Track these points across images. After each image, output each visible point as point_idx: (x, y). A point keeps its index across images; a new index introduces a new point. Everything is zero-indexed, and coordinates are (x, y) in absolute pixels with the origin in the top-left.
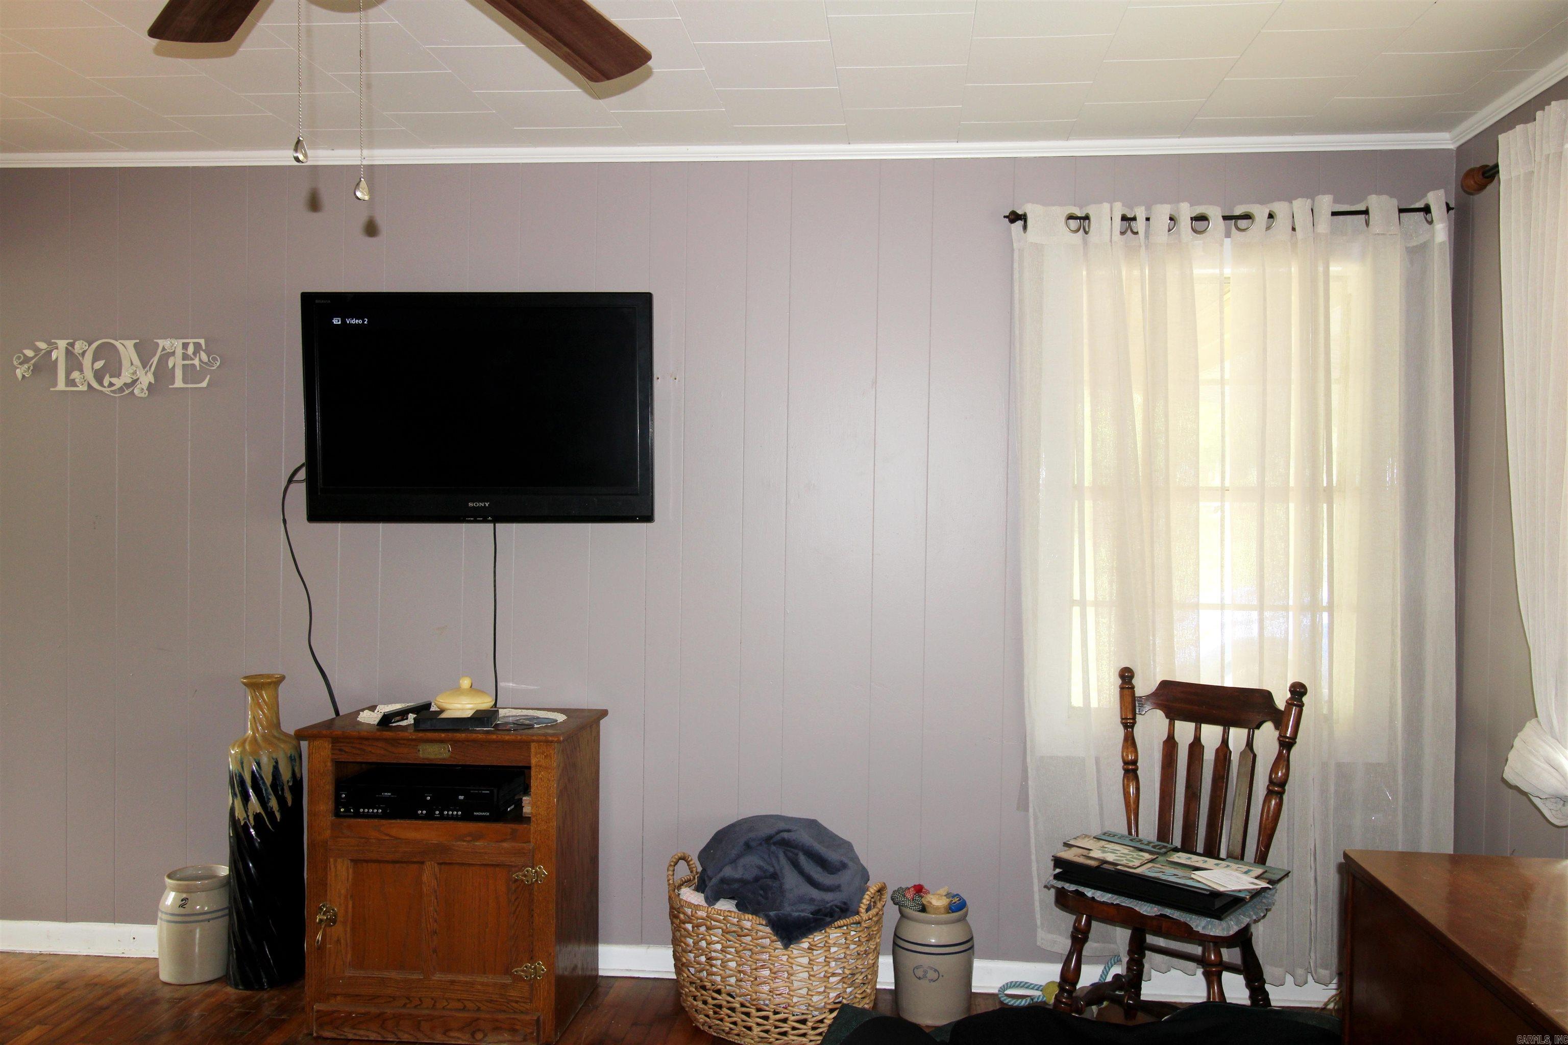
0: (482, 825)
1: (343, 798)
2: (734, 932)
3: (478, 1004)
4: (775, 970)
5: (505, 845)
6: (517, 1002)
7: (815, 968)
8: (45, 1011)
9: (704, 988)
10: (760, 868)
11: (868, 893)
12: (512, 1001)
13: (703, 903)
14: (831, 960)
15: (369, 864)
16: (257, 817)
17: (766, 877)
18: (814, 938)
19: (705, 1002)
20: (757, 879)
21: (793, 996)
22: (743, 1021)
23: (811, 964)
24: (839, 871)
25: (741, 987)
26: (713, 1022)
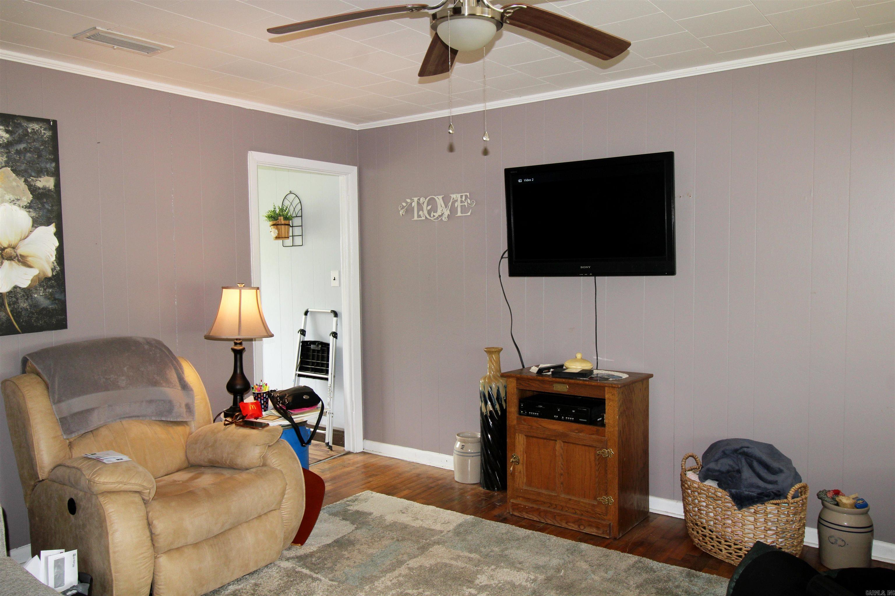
0: (584, 426)
1: (522, 406)
2: (712, 497)
3: (582, 512)
4: (734, 521)
5: (593, 436)
6: (600, 514)
7: (758, 524)
8: (411, 484)
9: (697, 524)
10: (729, 465)
11: (794, 487)
12: (597, 513)
13: (698, 480)
14: (768, 521)
15: (533, 438)
16: (491, 412)
17: (734, 471)
18: (757, 508)
19: (698, 533)
20: (728, 472)
21: (745, 537)
22: (717, 546)
23: (755, 521)
24: (778, 473)
25: (716, 527)
26: (702, 544)
